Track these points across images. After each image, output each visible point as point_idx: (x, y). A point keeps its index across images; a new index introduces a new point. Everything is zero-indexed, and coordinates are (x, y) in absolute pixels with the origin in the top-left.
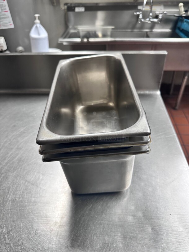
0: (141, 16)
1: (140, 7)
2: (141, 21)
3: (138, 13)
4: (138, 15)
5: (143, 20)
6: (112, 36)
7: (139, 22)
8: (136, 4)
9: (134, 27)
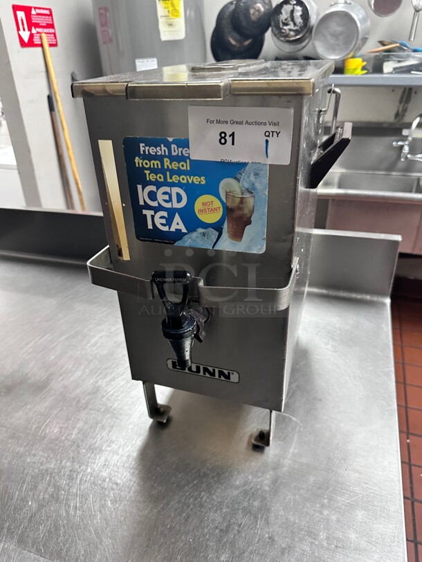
0: (406, 149)
1: (405, 132)
2: (406, 158)
3: (400, 143)
4: (402, 147)
5: (409, 156)
6: (340, 187)
7: (402, 160)
8: (398, 126)
9: (391, 168)
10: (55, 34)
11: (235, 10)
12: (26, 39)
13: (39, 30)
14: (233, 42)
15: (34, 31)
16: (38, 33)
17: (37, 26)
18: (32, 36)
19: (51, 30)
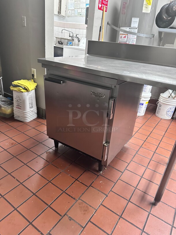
10: (107, 8)
11: (168, 7)
12: (100, 7)
13: (104, 5)
14: (165, 18)
15: (102, 5)
16: (103, 6)
17: (104, 4)
18: (101, 6)
19: (106, 7)
